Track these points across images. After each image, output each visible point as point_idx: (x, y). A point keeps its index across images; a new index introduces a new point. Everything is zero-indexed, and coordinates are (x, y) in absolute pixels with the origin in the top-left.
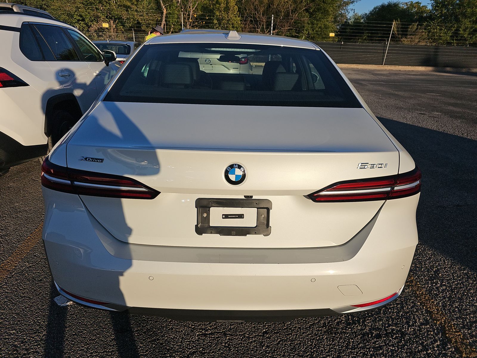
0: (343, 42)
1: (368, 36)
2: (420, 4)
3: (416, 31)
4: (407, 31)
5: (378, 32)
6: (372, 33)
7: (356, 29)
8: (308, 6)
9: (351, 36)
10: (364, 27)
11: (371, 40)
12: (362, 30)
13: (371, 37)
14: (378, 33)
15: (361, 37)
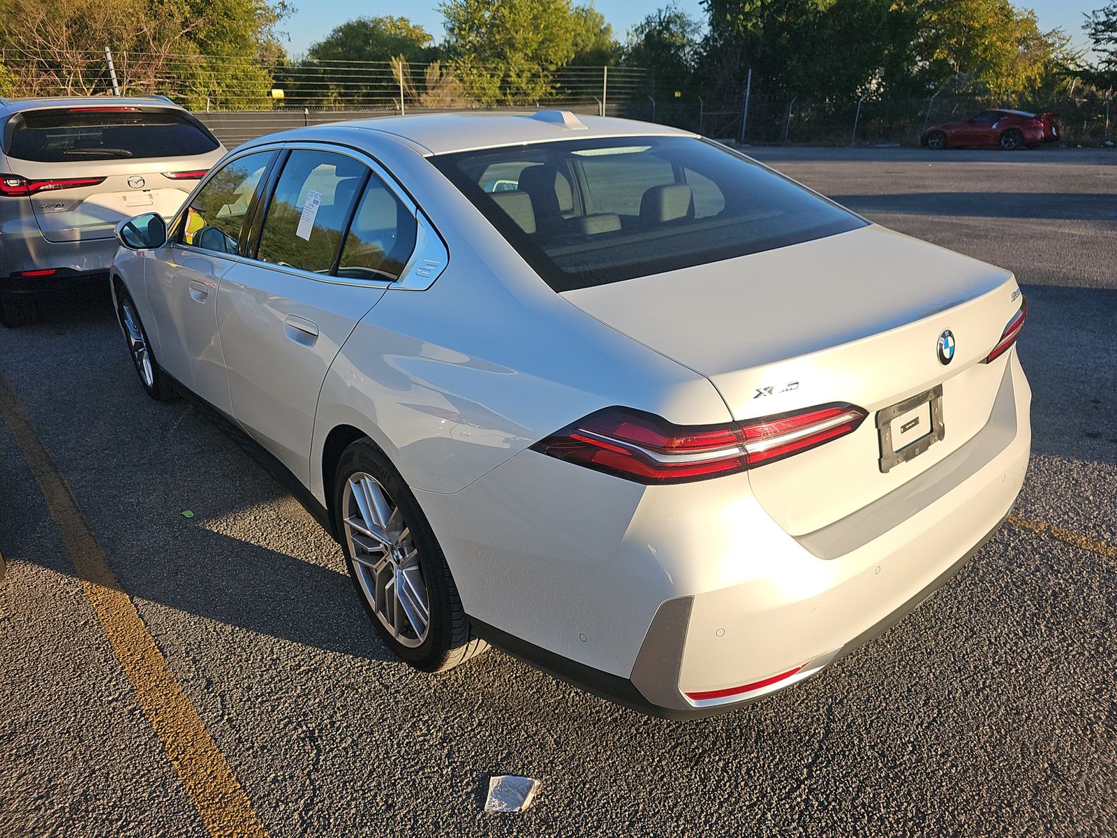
0: (307, 110)
1: (340, 94)
2: (408, 22)
3: (440, 79)
4: (424, 81)
5: (360, 84)
6: (346, 87)
7: (306, 79)
8: (192, 25)
9: (298, 94)
10: (323, 74)
11: (351, 102)
12: (322, 79)
13: (346, 95)
14: (358, 87)
15: (325, 96)
